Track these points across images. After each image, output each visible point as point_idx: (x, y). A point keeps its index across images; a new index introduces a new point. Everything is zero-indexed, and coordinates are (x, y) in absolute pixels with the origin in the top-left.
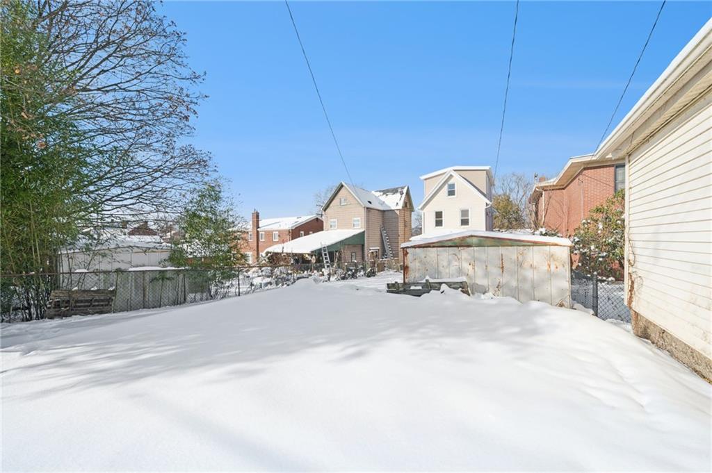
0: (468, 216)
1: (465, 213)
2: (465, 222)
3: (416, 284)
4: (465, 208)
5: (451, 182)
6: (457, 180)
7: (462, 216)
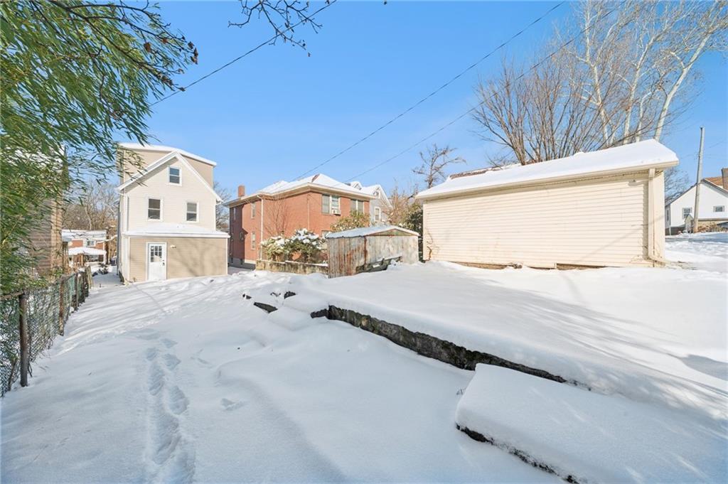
0: (195, 210)
1: (191, 206)
2: (191, 217)
3: (376, 263)
4: (192, 200)
5: (174, 166)
6: (183, 166)
7: (188, 210)
